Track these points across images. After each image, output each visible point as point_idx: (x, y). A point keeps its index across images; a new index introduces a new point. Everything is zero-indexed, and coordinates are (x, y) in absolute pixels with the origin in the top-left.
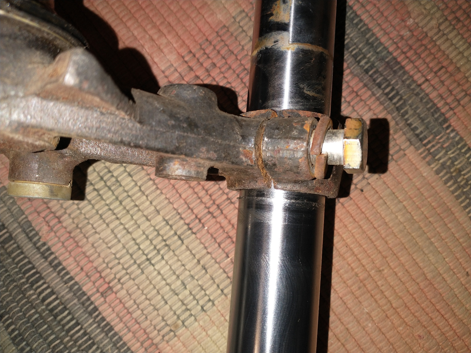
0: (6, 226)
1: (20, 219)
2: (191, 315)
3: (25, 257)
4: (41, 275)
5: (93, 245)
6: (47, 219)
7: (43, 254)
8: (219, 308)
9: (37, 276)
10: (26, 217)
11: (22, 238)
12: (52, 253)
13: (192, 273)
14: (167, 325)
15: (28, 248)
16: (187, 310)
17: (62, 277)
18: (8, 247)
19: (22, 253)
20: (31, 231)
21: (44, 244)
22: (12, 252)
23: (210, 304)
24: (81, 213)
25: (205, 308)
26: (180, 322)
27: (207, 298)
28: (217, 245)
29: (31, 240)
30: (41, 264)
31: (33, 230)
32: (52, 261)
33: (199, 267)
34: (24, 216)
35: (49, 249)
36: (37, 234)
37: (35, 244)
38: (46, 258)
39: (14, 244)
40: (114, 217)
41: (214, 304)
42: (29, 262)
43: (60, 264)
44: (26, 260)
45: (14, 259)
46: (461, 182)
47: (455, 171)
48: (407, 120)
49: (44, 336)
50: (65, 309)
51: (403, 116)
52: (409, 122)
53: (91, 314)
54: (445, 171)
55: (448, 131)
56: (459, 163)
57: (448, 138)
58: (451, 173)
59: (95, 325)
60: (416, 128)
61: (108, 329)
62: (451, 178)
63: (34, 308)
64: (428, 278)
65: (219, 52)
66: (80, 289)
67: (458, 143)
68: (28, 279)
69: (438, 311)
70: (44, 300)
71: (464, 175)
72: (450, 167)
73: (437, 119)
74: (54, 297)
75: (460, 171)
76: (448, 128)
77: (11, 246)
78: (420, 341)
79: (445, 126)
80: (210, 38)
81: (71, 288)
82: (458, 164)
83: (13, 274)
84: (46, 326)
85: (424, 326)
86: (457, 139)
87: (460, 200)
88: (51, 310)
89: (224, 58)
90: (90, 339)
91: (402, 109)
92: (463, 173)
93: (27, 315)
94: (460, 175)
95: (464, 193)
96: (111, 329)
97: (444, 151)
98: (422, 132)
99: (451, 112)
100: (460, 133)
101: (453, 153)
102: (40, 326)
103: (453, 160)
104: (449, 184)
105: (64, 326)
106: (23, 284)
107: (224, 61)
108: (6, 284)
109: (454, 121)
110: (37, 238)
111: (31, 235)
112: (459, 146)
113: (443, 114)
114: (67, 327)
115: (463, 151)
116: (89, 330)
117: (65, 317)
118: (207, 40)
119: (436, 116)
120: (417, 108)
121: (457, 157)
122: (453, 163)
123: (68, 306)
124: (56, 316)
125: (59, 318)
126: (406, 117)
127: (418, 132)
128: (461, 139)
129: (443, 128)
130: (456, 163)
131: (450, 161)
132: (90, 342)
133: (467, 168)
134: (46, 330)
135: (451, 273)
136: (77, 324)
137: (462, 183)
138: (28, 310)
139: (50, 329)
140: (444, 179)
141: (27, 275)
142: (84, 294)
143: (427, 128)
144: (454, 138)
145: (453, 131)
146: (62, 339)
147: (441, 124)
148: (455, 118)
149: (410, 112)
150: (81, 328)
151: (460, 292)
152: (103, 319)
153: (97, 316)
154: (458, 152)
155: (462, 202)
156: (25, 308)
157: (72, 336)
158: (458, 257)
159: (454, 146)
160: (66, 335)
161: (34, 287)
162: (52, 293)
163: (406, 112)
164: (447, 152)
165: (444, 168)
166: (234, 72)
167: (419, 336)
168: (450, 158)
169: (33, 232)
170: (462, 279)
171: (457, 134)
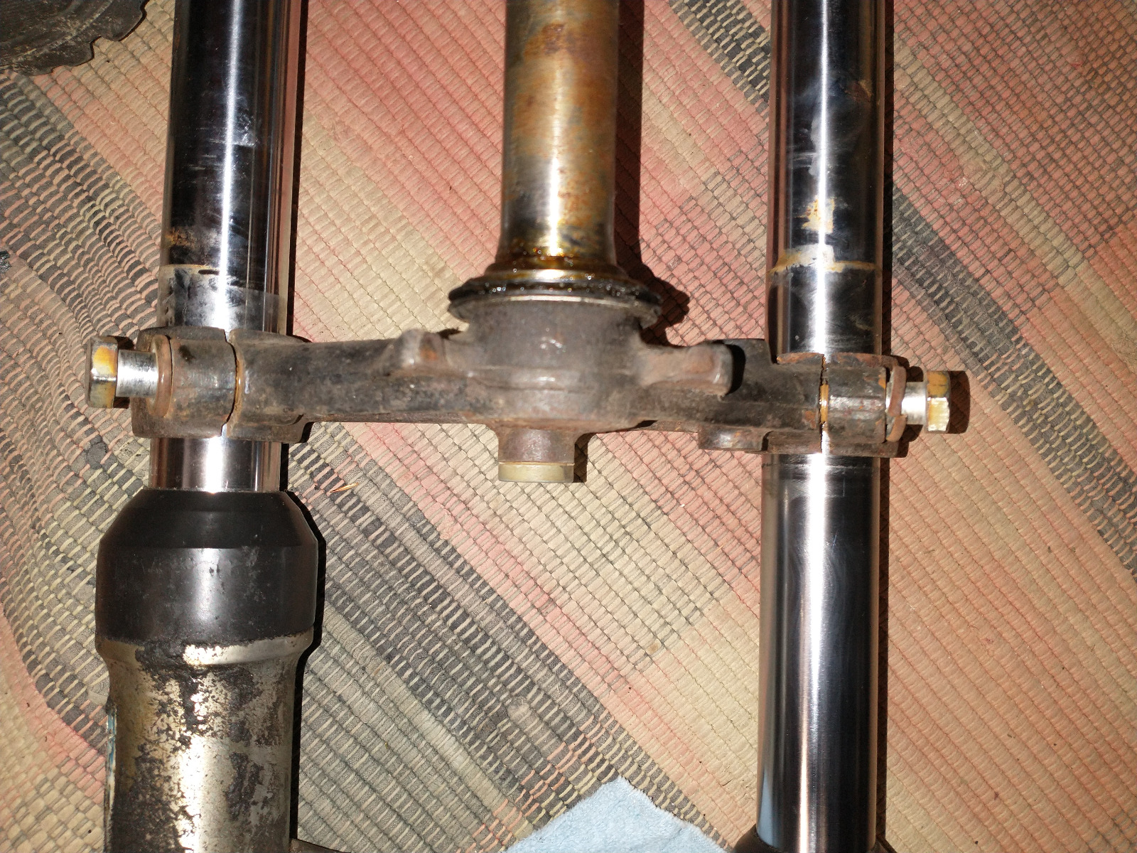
0: (383, 521)
1: (406, 509)
2: (673, 631)
3: (419, 565)
4: (445, 590)
5: (520, 539)
6: (448, 505)
7: (445, 558)
8: (711, 618)
9: (440, 591)
10: (415, 505)
11: (410, 537)
12: (459, 556)
13: (668, 571)
14: (639, 647)
15: (421, 551)
16: (666, 623)
17: (478, 591)
18: (391, 553)
19: (413, 559)
20: (424, 525)
21: (446, 543)
22: (399, 558)
23: (698, 613)
24: (499, 493)
25: (691, 620)
26: (657, 641)
27: (692, 606)
28: (700, 529)
29: (425, 539)
30: (444, 574)
31: (428, 522)
32: (462, 567)
33: (677, 562)
34: (411, 504)
35: (453, 550)
36: (434, 528)
37: (432, 544)
38: (451, 565)
39: (399, 546)
40: (548, 496)
41: (702, 614)
42: (426, 572)
43: (472, 571)
44: (421, 570)
45: (401, 570)
46: (1037, 419)
47: (1029, 403)
48: (960, 333)
49: (459, 680)
50: (487, 636)
51: (955, 326)
52: (963, 335)
53: (524, 641)
54: (1015, 405)
55: (1018, 346)
56: (1035, 393)
57: (1018, 357)
58: (1024, 407)
59: (533, 657)
60: (973, 344)
61: (551, 660)
62: (1023, 414)
63: (440, 639)
64: (996, 557)
65: (684, 239)
66: (505, 606)
67: (1033, 363)
68: (426, 598)
69: (1011, 603)
70: (454, 626)
71: (1042, 409)
72: (1021, 399)
73: (1002, 330)
74: (468, 621)
75: (1035, 403)
76: (1018, 341)
77: (394, 550)
78: (988, 647)
79: (1013, 339)
80: (670, 217)
81: (492, 606)
82: (1033, 394)
83: (402, 593)
84: (461, 665)
85: (992, 626)
86: (1031, 358)
87: (1037, 445)
88: (467, 641)
89: (692, 247)
90: (527, 677)
91: (954, 317)
92: (1039, 406)
93: (431, 652)
94: (1037, 410)
95: (1042, 435)
96: (557, 660)
97: (1013, 376)
98: (982, 350)
99: (1023, 318)
100: (1036, 348)
101: (1025, 378)
102: (452, 666)
103: (1027, 387)
104: (1021, 423)
105: (486, 662)
106: (420, 606)
107: (693, 252)
108: (392, 608)
109: (1027, 331)
110: (435, 535)
111: (424, 531)
112: (1034, 368)
113: (1011, 321)
114: (492, 663)
115: (1040, 374)
116: (524, 665)
117: (488, 649)
118: (666, 220)
119: (1001, 325)
120: (975, 314)
121: (1032, 383)
122: (1025, 392)
123: (491, 633)
124: (473, 650)
125: (479, 651)
126: (960, 328)
127: (976, 349)
128: (1037, 357)
129: (1011, 342)
130: (1030, 393)
131: (1022, 389)
132: (527, 682)
133: (1045, 398)
134: (460, 673)
135: (1028, 548)
136: (506, 657)
137: (1039, 421)
138: (431, 644)
139: (467, 669)
140: (1013, 416)
141: (424, 592)
142: (513, 612)
143: (989, 342)
144: (1026, 356)
145: (1025, 346)
146: (486, 681)
147: (1009, 337)
148: (1029, 325)
149: (966, 321)
150: (513, 663)
151: (1040, 576)
152: (544, 647)
153: (535, 643)
154: (1032, 376)
155: (1039, 448)
156: (427, 641)
157: (499, 677)
158: (1036, 526)
159: (1027, 369)
160: (492, 675)
161: (438, 609)
162: (466, 615)
163: (960, 322)
164: (1017, 376)
165: (1014, 401)
166: (709, 268)
167: (988, 640)
168: (1021, 385)
169: (428, 527)
170: (1042, 558)
171: (1032, 349)
